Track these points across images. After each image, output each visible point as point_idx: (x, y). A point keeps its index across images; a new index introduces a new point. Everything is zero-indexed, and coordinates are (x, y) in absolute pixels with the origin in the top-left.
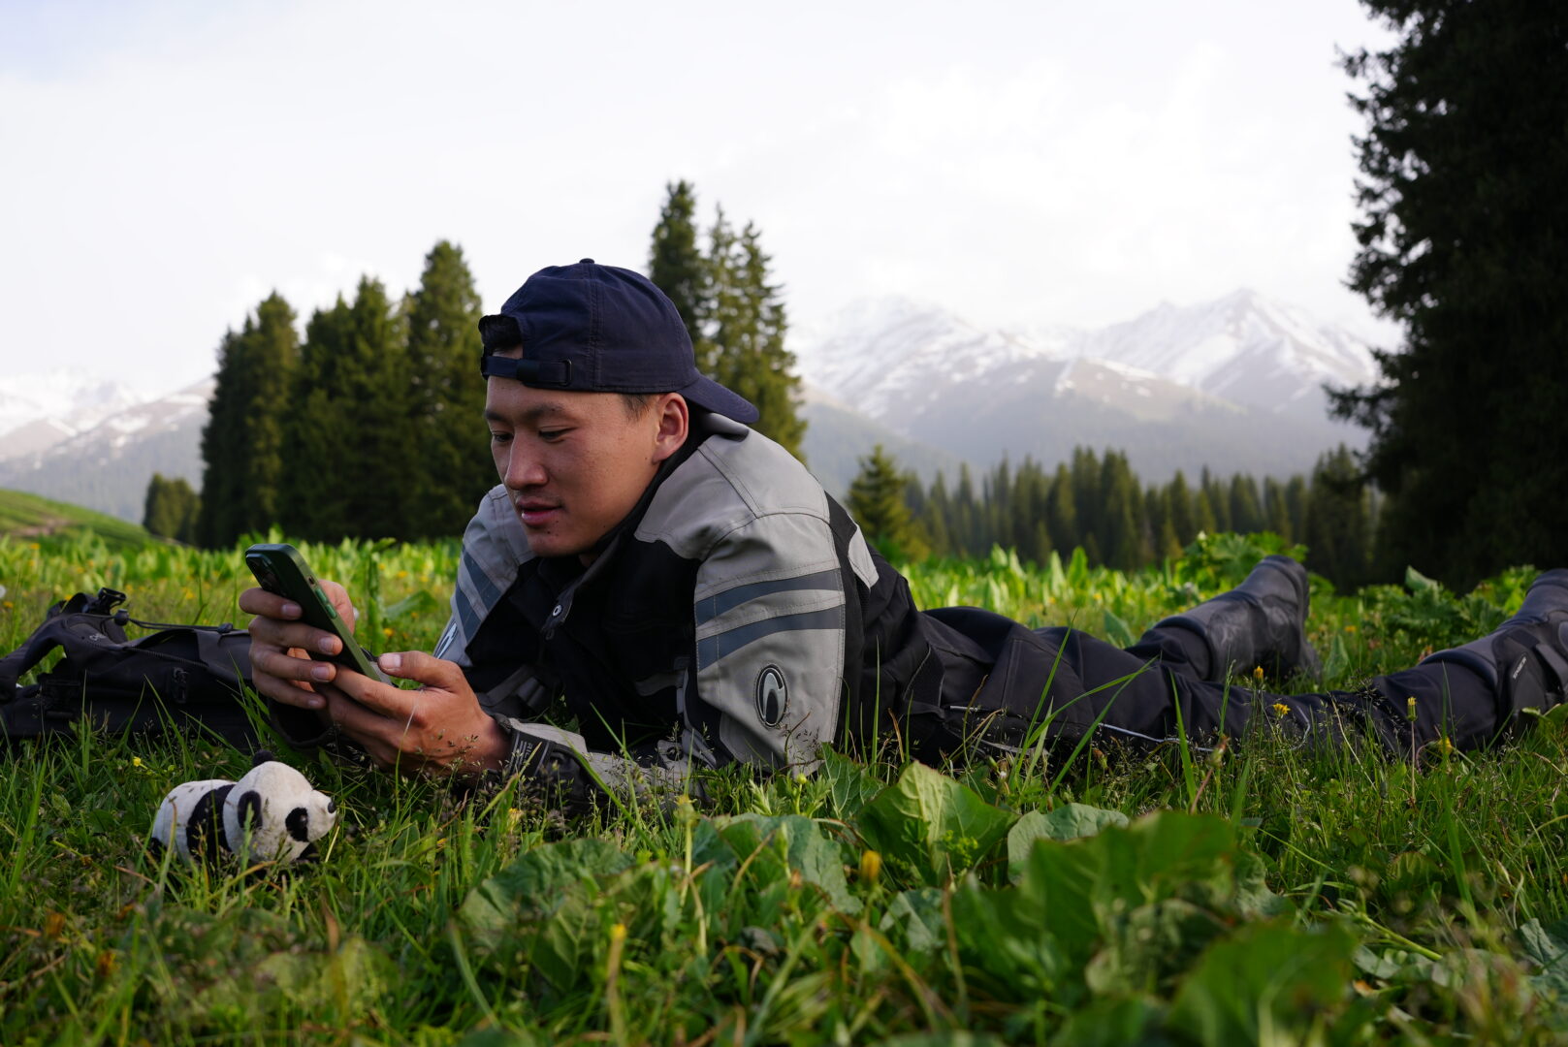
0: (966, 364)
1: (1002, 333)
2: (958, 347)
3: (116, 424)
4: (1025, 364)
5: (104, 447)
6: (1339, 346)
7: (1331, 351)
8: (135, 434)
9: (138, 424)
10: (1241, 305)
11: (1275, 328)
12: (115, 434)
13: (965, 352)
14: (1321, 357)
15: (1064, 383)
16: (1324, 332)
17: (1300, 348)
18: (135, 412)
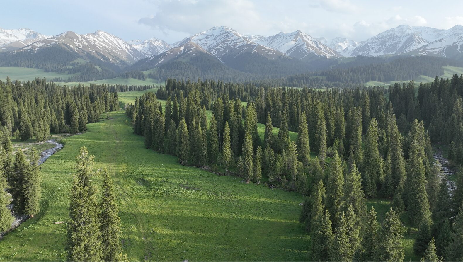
0: (235, 44)
1: (243, 38)
2: (234, 40)
3: (35, 44)
4: (247, 45)
5: (32, 50)
6: (317, 45)
7: (315, 46)
8: (40, 47)
9: (40, 45)
10: (297, 34)
11: (304, 40)
12: (34, 47)
13: (235, 41)
14: (312, 47)
15: (254, 50)
16: (314, 42)
17: (308, 45)
18: (40, 42)
